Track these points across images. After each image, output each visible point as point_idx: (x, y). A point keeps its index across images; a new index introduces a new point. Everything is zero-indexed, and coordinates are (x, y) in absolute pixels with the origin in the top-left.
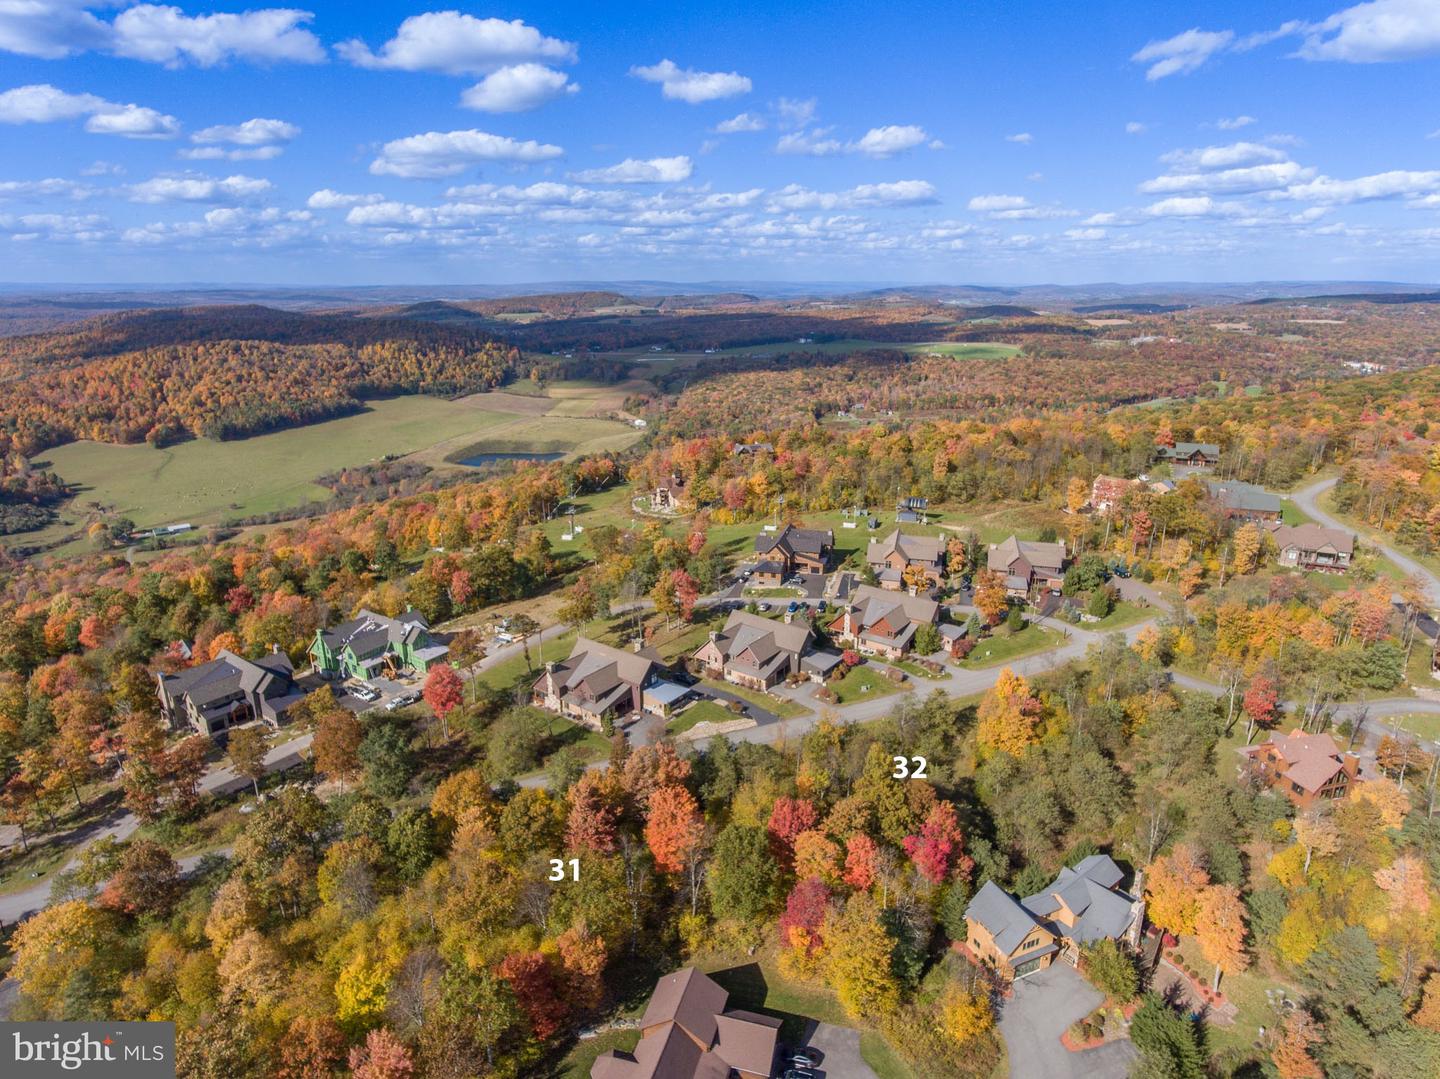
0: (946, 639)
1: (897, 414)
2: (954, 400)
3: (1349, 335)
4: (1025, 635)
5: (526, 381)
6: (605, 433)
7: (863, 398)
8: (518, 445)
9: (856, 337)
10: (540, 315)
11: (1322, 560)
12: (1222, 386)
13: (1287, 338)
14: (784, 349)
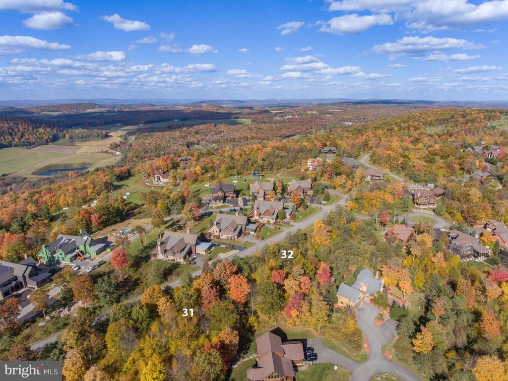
0: (287, 214)
1: (216, 145)
2: (234, 139)
3: (343, 114)
4: (308, 209)
5: (64, 139)
6: (104, 158)
7: (203, 140)
8: (66, 165)
9: (195, 118)
10: (62, 112)
11: (376, 178)
12: (314, 130)
13: (327, 115)
14: (170, 123)
